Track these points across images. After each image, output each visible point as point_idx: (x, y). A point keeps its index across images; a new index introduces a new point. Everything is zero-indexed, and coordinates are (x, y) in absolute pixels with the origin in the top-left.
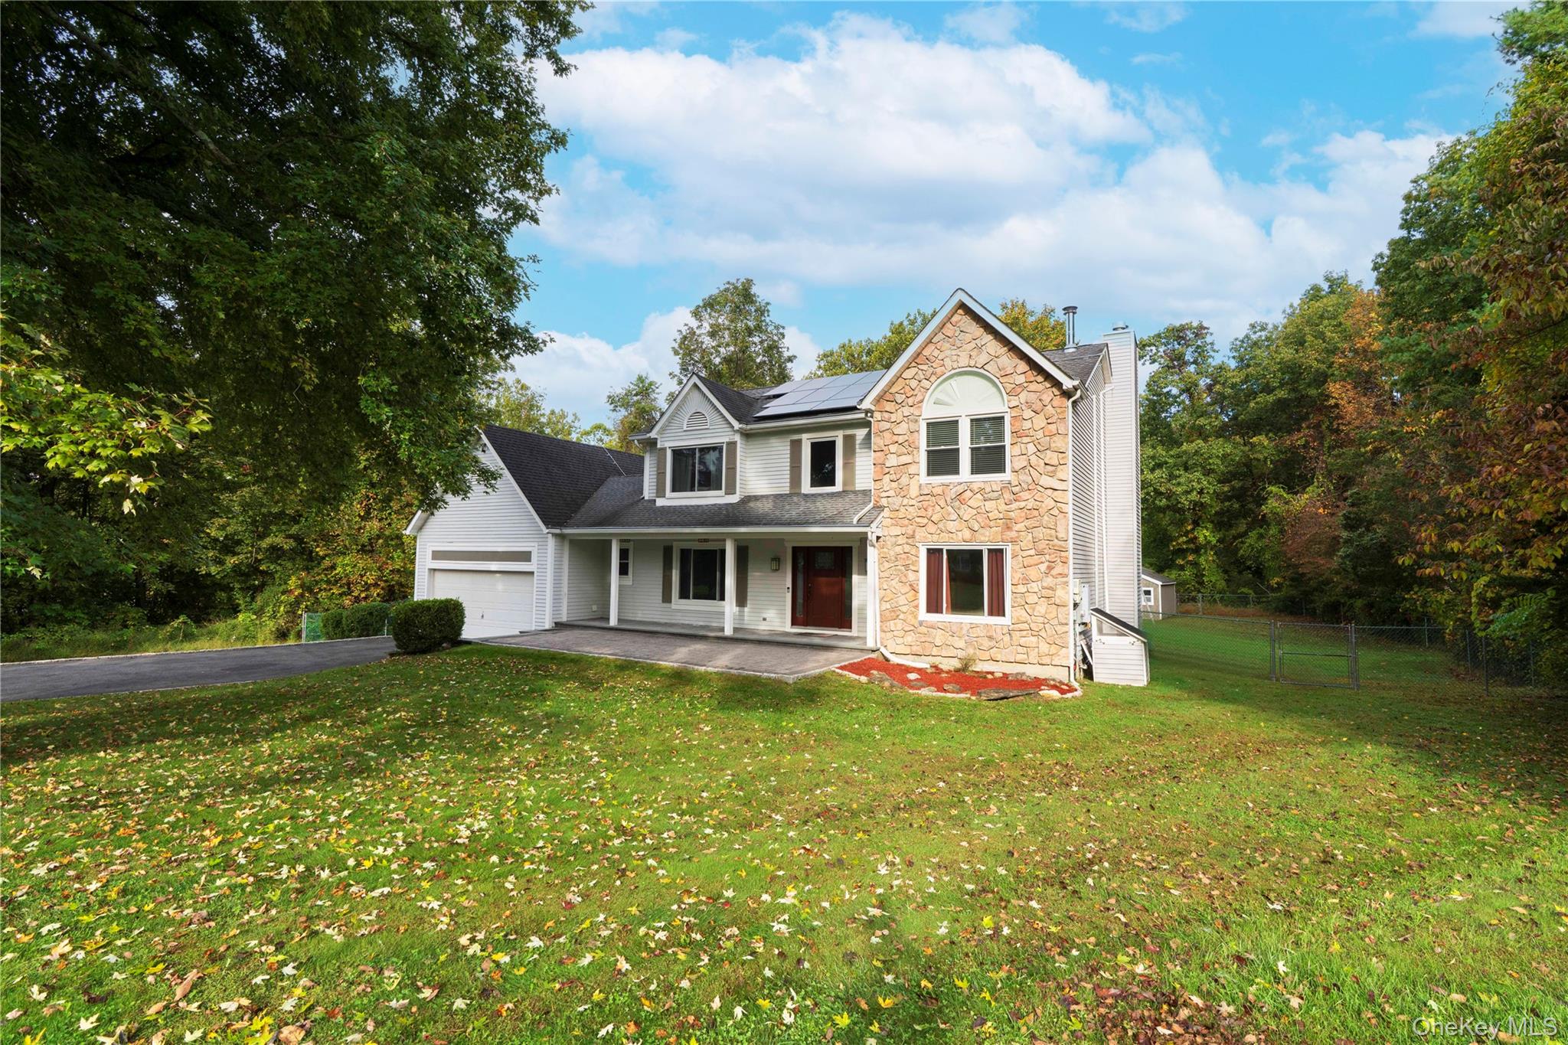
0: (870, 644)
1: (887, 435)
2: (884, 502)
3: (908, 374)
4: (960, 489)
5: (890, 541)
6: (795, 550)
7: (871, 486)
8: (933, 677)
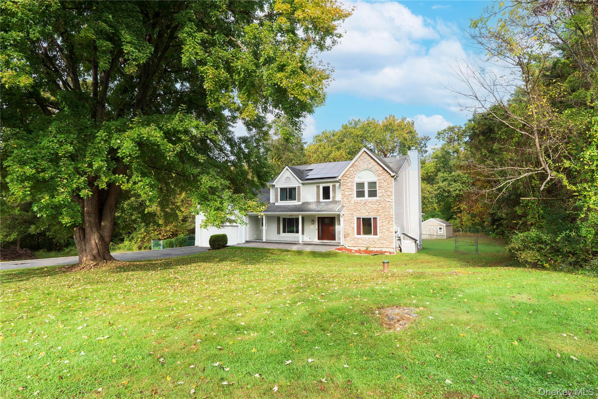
0: (342, 244)
1: (345, 186)
2: (344, 205)
3: (351, 169)
4: (365, 201)
5: (346, 216)
6: (319, 218)
7: (341, 200)
8: (359, 251)
